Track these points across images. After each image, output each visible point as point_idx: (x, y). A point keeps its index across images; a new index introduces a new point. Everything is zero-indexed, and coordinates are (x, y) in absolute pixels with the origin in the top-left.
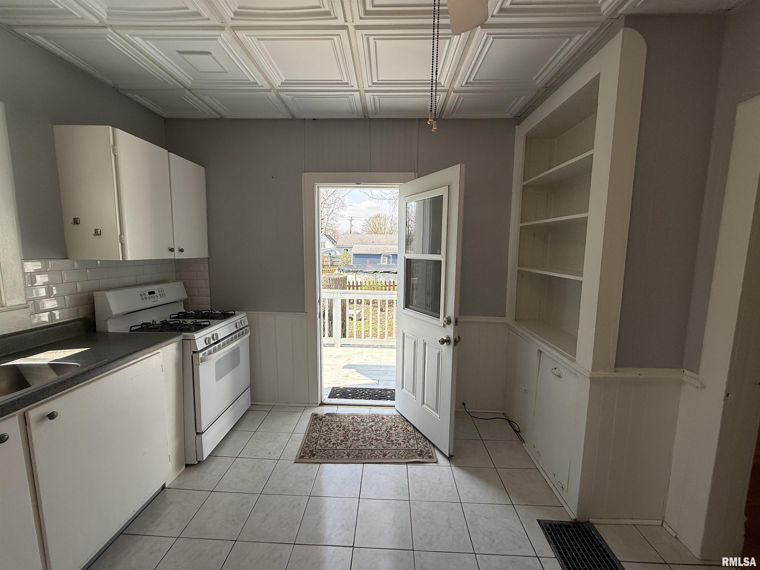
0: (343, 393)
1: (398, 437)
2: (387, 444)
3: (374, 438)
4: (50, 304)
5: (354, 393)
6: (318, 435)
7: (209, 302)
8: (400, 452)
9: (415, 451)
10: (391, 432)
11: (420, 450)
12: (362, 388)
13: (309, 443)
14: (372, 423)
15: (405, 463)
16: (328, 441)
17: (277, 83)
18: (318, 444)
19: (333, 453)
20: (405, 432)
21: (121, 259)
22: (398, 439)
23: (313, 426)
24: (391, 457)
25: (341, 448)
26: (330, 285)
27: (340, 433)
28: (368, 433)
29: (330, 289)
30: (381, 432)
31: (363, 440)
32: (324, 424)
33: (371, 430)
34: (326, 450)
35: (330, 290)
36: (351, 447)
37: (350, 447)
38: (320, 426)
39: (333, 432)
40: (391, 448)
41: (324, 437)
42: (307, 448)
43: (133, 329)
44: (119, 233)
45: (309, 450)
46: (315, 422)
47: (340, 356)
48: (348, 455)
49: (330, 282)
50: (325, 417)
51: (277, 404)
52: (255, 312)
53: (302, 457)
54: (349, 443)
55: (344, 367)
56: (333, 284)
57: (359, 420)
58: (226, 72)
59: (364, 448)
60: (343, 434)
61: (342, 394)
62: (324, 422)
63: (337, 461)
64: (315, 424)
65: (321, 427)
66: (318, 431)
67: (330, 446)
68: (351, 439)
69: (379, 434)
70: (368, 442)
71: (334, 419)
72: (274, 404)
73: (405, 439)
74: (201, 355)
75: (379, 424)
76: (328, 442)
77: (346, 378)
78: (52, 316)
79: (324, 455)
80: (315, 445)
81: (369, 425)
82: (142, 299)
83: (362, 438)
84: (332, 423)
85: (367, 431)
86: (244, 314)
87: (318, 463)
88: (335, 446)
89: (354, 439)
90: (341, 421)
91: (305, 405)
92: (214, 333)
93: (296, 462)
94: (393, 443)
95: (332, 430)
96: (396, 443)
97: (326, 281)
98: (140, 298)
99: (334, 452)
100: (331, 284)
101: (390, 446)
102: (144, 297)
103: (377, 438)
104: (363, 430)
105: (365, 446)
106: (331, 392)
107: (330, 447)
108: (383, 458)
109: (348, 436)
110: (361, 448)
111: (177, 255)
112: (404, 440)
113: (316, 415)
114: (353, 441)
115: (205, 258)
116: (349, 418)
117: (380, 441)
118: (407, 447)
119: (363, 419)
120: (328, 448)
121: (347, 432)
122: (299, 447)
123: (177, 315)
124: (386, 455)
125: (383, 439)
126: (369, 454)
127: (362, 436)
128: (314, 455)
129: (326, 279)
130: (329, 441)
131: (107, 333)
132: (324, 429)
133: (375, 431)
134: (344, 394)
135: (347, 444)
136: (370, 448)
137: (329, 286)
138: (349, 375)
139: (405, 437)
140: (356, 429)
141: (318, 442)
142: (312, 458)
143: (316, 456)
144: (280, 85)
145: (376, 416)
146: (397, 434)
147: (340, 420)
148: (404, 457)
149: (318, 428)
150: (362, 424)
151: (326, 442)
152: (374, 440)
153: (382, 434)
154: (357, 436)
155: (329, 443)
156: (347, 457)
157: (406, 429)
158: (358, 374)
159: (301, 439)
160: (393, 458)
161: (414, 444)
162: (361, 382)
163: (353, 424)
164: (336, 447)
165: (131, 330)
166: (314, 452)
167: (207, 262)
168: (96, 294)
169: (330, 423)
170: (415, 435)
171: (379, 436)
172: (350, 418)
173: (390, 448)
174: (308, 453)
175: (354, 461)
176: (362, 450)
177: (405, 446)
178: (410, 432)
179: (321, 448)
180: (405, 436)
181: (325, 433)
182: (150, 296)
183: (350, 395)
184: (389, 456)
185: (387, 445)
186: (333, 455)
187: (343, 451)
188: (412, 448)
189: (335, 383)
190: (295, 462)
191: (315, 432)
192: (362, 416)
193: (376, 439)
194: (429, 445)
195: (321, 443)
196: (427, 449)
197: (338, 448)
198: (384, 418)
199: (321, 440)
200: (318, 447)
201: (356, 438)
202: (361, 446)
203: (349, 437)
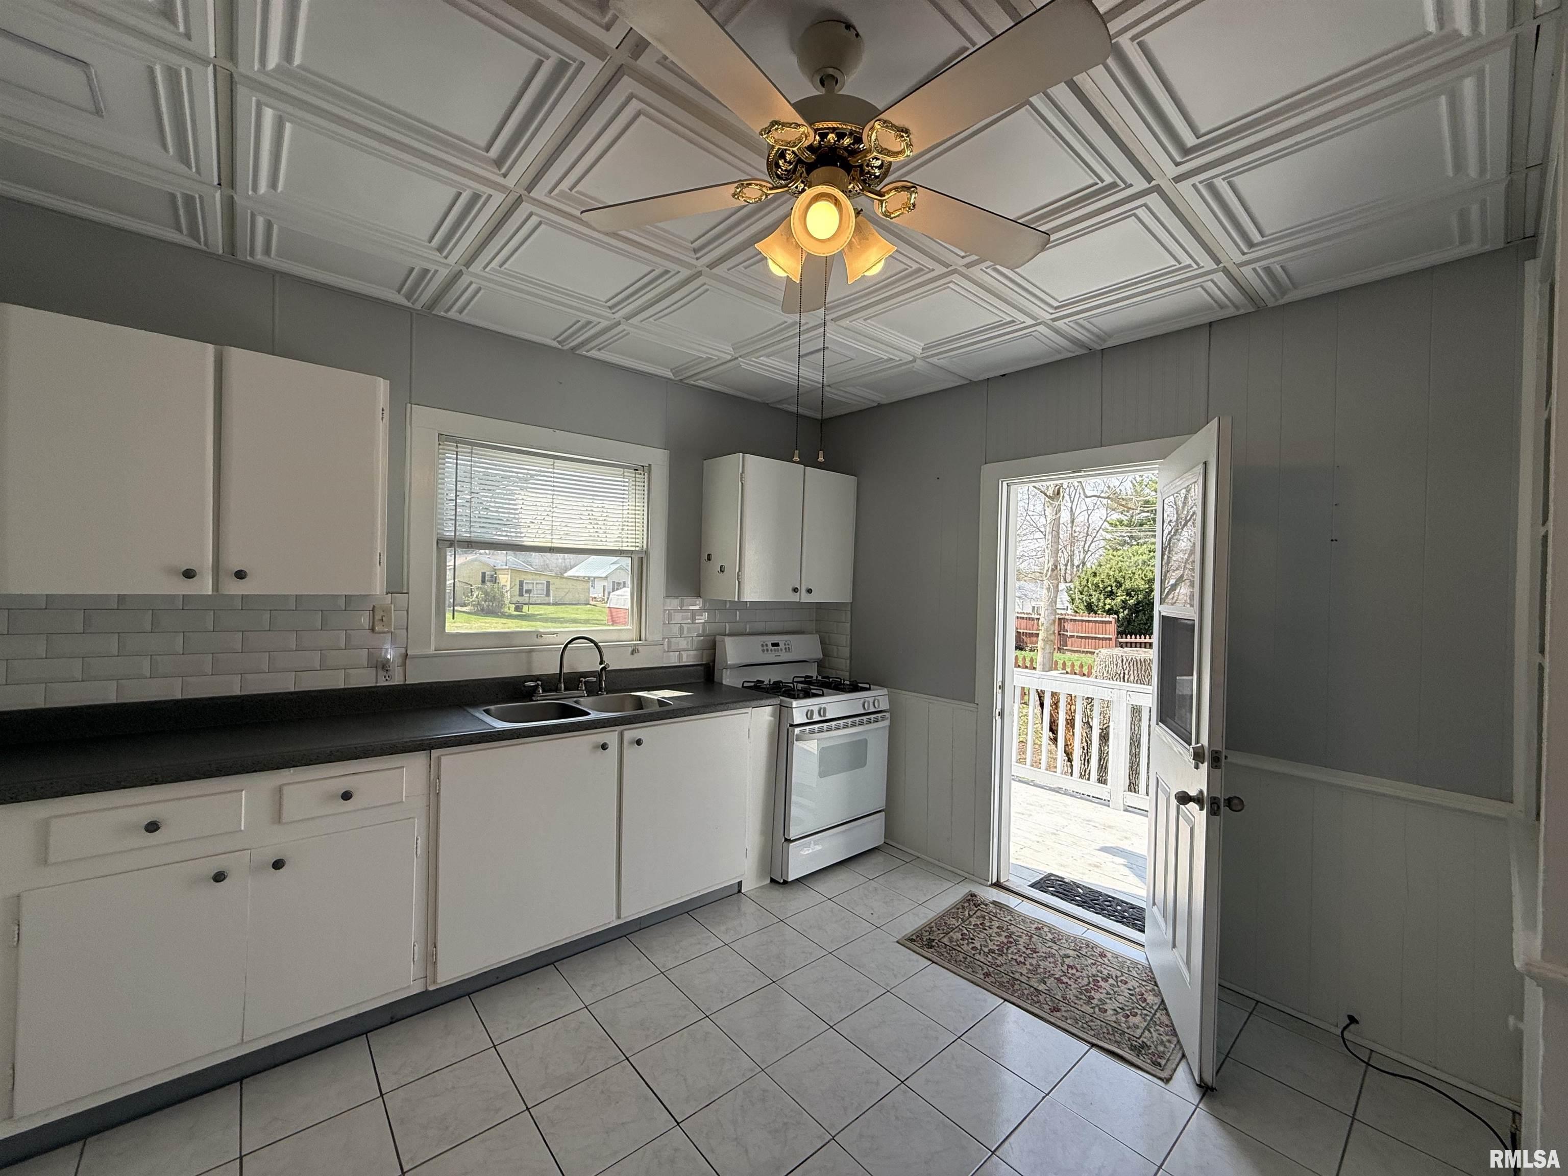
0: (1064, 890)
1: (1110, 999)
2: (1077, 997)
3: (1057, 976)
4: (683, 644)
5: (1088, 899)
6: (957, 925)
7: (848, 668)
8: (1092, 1021)
9: (1129, 1038)
10: (1102, 983)
11: (1143, 1042)
12: (1113, 898)
13: (934, 929)
14: (1071, 953)
15: (1089, 1043)
16: (968, 939)
17: (918, 351)
18: (949, 935)
19: (962, 960)
20: (1133, 998)
21: (736, 600)
22: (1108, 1001)
23: (958, 909)
24: (1067, 1019)
25: (982, 960)
26: (1124, 673)
27: (998, 939)
28: (1050, 963)
29: (1124, 681)
30: (1078, 974)
31: (1031, 968)
32: (978, 914)
33: (1060, 961)
34: (955, 949)
35: (1122, 683)
36: (1000, 967)
37: (998, 966)
38: (969, 914)
39: (985, 931)
40: (1079, 1008)
41: (965, 931)
42: (928, 933)
43: (746, 684)
44: (737, 570)
45: (928, 937)
46: (966, 904)
47: (1109, 827)
48: (987, 975)
49: (1125, 667)
50: (986, 905)
51: (923, 856)
52: (904, 692)
53: (912, 940)
54: (1000, 960)
55: (1104, 849)
56: (1131, 672)
57: (1050, 936)
58: (852, 359)
59: (1023, 979)
60: (1003, 942)
61: (1061, 890)
62: (979, 911)
63: (962, 972)
64: (963, 907)
65: (970, 916)
66: (962, 919)
67: (965, 947)
68: (1010, 956)
69: (1073, 974)
70: (1038, 976)
71: (1001, 914)
72: (919, 855)
73: (1122, 1009)
74: (797, 731)
75: (1086, 960)
76: (966, 941)
77: (1090, 868)
78: (680, 657)
79: (946, 954)
80: (943, 935)
81: (1062, 952)
82: (763, 651)
83: (1031, 965)
84: (993, 918)
85: (1052, 960)
86: (885, 691)
87: (930, 960)
88: (973, 952)
89: (1016, 960)
90: (1013, 922)
91: (966, 875)
92: (823, 706)
93: (900, 942)
94: (1089, 1001)
95: (987, 928)
96: (1097, 1005)
97: (1115, 663)
98: (761, 648)
99: (966, 958)
100: (1126, 672)
101: (1081, 1002)
102: (765, 648)
103: (1063, 978)
104: (1044, 955)
105: (1029, 978)
106: (1041, 879)
107: (965, 949)
108: (1049, 1011)
109: (1007, 949)
110: (1017, 977)
111: (806, 598)
112: (1118, 1009)
113: (973, 895)
114: (1010, 961)
115: (847, 603)
116: (1032, 925)
117: (1064, 985)
118: (1115, 1022)
119: (1057, 937)
120: (960, 949)
121: (1011, 943)
122: (916, 927)
123: (803, 679)
124: (1059, 1010)
125: (1074, 986)
126: (1026, 992)
127: (1034, 962)
128: (932, 947)
129: (1115, 660)
130: (970, 941)
131: (722, 684)
132: (973, 920)
133: (1066, 967)
134: (1066, 892)
135: (996, 959)
136: (1036, 985)
137: (1122, 675)
138: (1104, 865)
139: (1127, 1006)
140: (1030, 946)
141: (951, 933)
142: (926, 949)
143: (932, 950)
144: (921, 351)
145: (1088, 945)
146: (1112, 992)
147: (1011, 920)
148: (1093, 1032)
149: (964, 916)
150: (1050, 944)
151: (963, 939)
152: (1055, 978)
153: (1078, 978)
154: (1025, 957)
155: (968, 944)
156: (982, 977)
157: (1142, 995)
158: (1127, 871)
159: (927, 917)
160: (1069, 1021)
161: (1137, 1027)
162: (1119, 886)
163: (1031, 937)
164: (974, 954)
165: (743, 687)
166: (934, 944)
167: (849, 608)
168: (718, 638)
169: (990, 918)
170: (1155, 1014)
171: (1070, 978)
172: (1034, 926)
173: (1076, 1006)
174: (925, 940)
175: (994, 990)
176: (1017, 980)
177: (1114, 1018)
178: (1148, 1004)
179: (948, 944)
180: (1127, 1004)
181: (972, 927)
182: (773, 648)
183: (1078, 898)
184: (1063, 1016)
185: (1073, 998)
186: (961, 961)
187: (982, 964)
188: (1126, 1030)
189: (1062, 868)
190: (898, 942)
191: (957, 919)
192: (1059, 933)
193: (1059, 980)
194: (1173, 1046)
195: (955, 937)
196: (1161, 1048)
197: (977, 957)
198: (1105, 956)
199: (957, 934)
200: (946, 940)
201: (1022, 959)
202: (1021, 974)
203: (1010, 951)
